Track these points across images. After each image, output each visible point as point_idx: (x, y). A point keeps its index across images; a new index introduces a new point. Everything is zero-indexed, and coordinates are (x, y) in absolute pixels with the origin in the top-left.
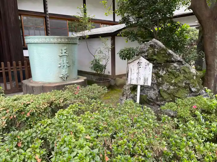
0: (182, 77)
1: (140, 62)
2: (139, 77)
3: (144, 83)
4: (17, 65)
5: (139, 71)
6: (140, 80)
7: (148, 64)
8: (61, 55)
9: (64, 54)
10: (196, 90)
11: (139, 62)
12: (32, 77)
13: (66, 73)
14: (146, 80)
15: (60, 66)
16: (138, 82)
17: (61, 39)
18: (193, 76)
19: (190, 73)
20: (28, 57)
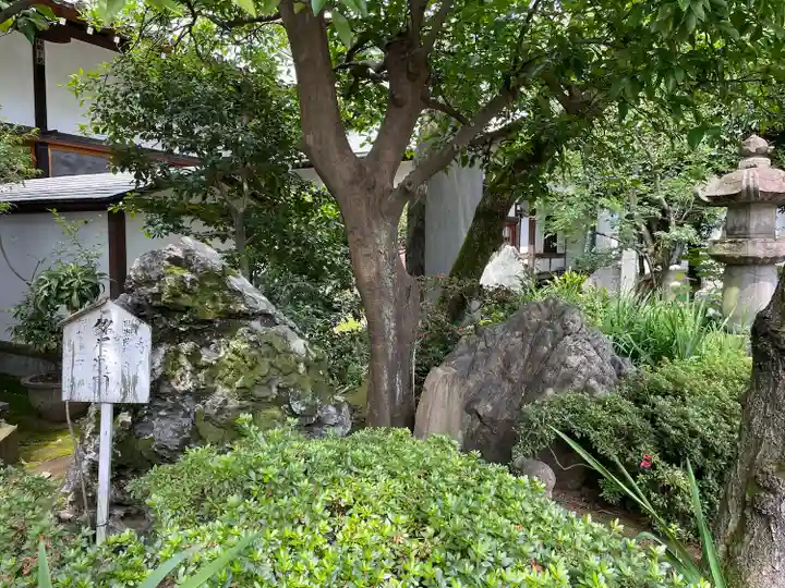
0: (264, 368)
1: (106, 320)
2: (103, 374)
3: (125, 394)
5: (103, 353)
6: (107, 384)
7: (136, 327)
10: (303, 409)
11: (99, 321)
14: (128, 383)
16: (99, 393)
18: (298, 363)
19: (288, 352)
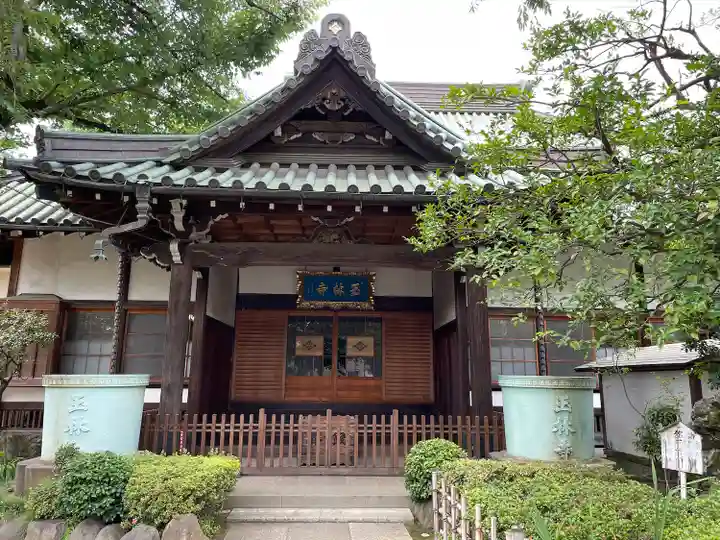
2: (680, 457)
3: (691, 469)
4: (482, 423)
6: (682, 463)
8: (558, 409)
9: (563, 408)
12: (505, 449)
13: (568, 445)
14: (693, 463)
15: (555, 429)
16: (679, 467)
17: (558, 380)
20: (500, 409)
